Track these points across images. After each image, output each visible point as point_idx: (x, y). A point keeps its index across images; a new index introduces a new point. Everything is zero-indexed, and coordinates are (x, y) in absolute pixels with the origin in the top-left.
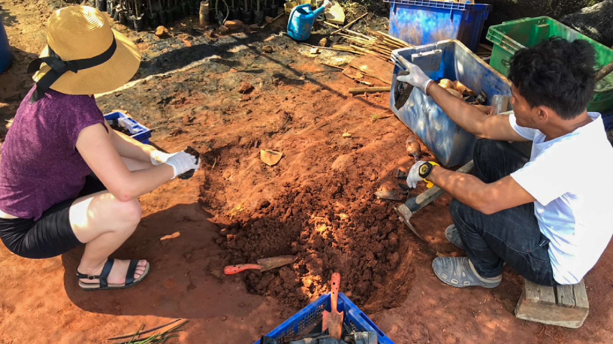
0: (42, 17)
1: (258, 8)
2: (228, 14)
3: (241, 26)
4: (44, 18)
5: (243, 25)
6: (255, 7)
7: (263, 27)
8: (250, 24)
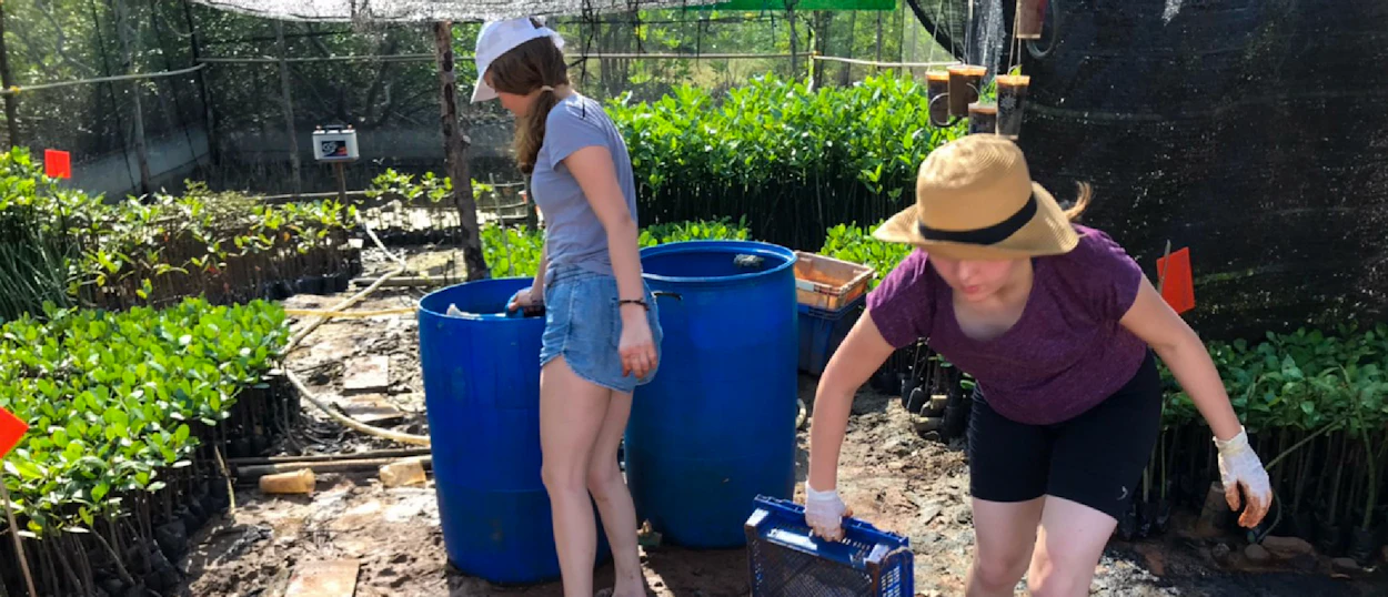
0: (869, 456)
1: (1367, 522)
2: (1277, 521)
3: (1307, 555)
4: (873, 459)
5: (1314, 554)
6: (1358, 520)
7: (1371, 570)
8: (1334, 556)
